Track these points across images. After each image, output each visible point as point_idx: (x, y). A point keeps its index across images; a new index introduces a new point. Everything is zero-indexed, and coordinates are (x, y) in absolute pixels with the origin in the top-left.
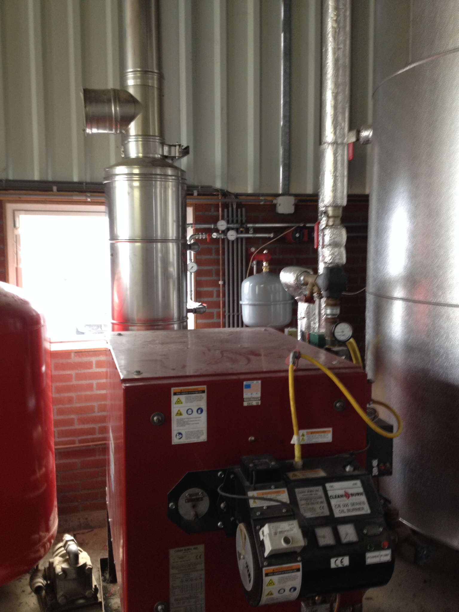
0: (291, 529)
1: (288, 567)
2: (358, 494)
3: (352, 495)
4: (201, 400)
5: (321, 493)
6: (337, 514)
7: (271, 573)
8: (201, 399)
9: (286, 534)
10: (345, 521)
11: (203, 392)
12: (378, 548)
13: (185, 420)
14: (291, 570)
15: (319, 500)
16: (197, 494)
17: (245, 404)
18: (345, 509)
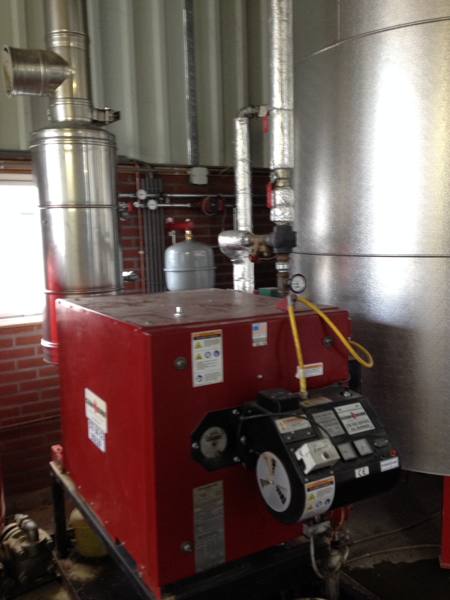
0: (326, 446)
1: (324, 481)
2: (362, 414)
3: (357, 415)
4: (217, 344)
5: (333, 416)
6: (351, 433)
7: (312, 488)
8: (216, 342)
9: (324, 450)
10: (359, 437)
11: (219, 335)
12: (388, 456)
13: (205, 363)
14: (327, 483)
15: (334, 422)
16: (216, 432)
17: (254, 345)
18: (355, 427)
